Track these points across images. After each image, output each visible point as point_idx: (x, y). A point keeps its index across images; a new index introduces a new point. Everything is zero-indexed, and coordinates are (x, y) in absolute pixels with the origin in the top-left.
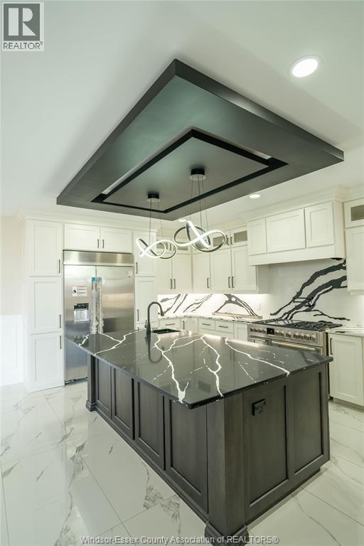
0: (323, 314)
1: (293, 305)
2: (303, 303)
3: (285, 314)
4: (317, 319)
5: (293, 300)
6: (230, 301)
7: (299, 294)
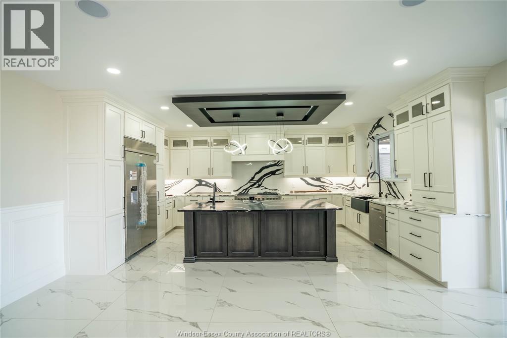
0: (266, 188)
1: (249, 185)
2: (255, 184)
3: (244, 190)
4: (263, 191)
5: (249, 182)
6: (200, 184)
7: (253, 178)
